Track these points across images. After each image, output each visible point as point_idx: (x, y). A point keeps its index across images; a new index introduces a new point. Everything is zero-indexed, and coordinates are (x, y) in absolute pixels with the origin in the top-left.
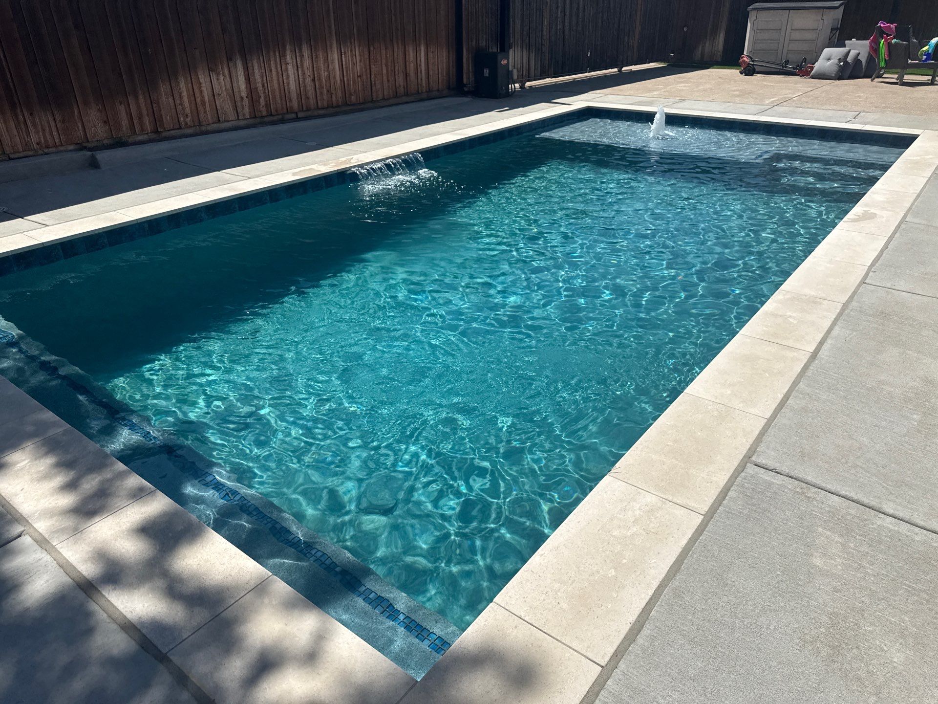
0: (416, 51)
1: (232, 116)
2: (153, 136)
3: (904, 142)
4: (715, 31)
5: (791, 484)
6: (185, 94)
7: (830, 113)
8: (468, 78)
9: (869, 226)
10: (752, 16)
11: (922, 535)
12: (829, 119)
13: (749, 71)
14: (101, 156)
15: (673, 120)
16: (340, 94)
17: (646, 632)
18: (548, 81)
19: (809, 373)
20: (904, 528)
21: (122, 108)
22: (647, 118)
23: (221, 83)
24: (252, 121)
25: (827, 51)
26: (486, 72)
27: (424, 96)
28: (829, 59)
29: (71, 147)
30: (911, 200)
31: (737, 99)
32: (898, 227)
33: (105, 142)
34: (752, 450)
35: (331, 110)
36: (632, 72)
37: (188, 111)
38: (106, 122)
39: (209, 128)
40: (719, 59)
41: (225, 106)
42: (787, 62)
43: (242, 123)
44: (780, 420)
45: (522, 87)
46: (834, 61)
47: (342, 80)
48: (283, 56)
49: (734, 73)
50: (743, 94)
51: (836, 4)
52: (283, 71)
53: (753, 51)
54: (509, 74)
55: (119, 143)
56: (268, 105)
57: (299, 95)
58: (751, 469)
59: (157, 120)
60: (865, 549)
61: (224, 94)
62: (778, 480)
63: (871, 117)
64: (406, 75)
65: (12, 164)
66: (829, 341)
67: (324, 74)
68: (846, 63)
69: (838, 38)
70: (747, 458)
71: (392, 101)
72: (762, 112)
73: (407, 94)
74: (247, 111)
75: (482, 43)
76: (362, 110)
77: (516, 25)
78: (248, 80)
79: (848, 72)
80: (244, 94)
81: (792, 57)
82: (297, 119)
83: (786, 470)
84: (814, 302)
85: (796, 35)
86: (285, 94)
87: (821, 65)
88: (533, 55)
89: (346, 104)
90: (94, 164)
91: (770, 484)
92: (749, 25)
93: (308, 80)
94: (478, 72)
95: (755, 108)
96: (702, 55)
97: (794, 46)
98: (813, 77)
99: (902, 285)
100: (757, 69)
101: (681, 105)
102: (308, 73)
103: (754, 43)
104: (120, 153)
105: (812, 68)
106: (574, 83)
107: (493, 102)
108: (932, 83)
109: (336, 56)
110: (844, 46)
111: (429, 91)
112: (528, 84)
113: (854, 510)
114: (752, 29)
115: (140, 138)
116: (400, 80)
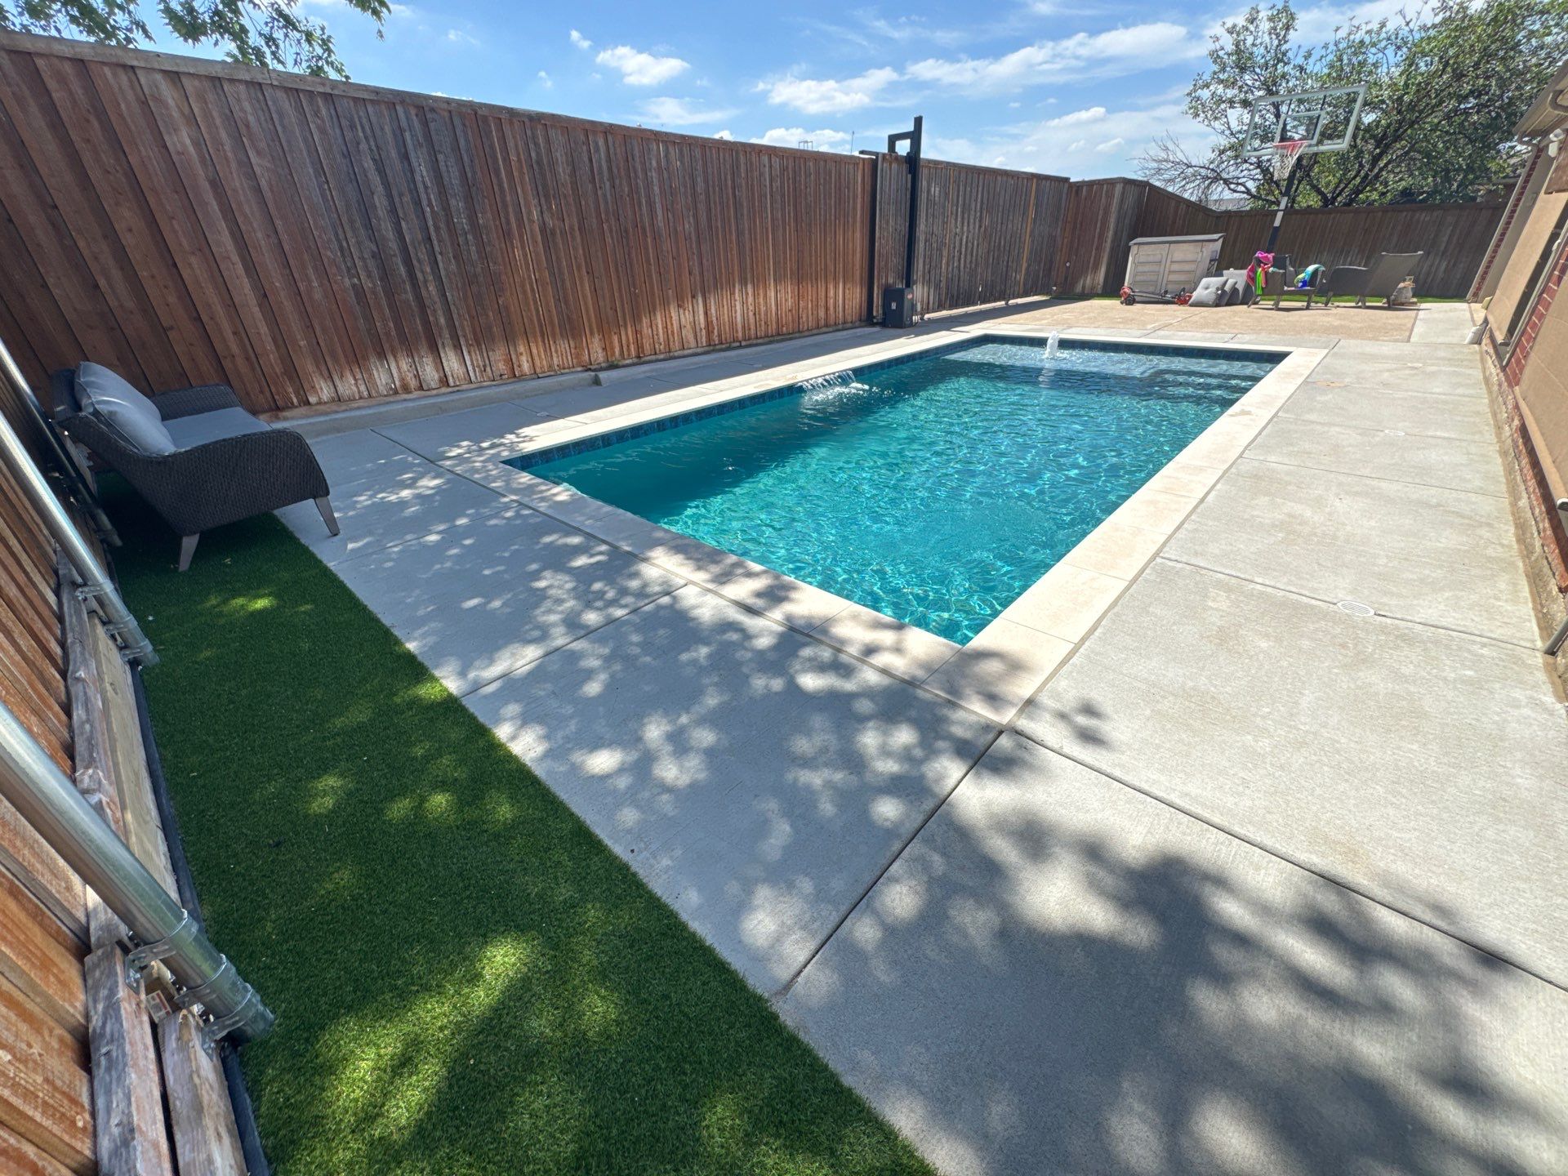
0: (836, 287)
1: (693, 344)
2: (635, 360)
4: (1096, 267)
5: (1188, 567)
6: (660, 326)
7: (1208, 335)
8: (877, 311)
9: (1245, 419)
10: (1134, 250)
12: (1205, 340)
13: (1130, 301)
14: (602, 375)
16: (774, 326)
18: (945, 313)
21: (615, 339)
23: (686, 318)
24: (707, 349)
25: (1205, 281)
26: (894, 306)
27: (840, 327)
28: (1207, 288)
29: (579, 369)
30: (1283, 401)
31: (1120, 326)
32: (1271, 420)
33: (603, 365)
35: (767, 340)
36: (1017, 305)
37: (662, 340)
38: (604, 349)
39: (676, 354)
40: (1100, 291)
41: (688, 334)
42: (1166, 292)
43: (699, 350)
45: (922, 319)
46: (1212, 289)
47: (777, 314)
48: (732, 294)
49: (1114, 303)
50: (1122, 320)
51: (1216, 236)
52: (732, 307)
53: (1134, 282)
54: (913, 306)
55: (612, 366)
56: (720, 335)
57: (744, 327)
59: (640, 348)
61: (688, 326)
63: (1247, 337)
64: (827, 309)
65: (541, 381)
66: (1213, 493)
67: (763, 309)
68: (1224, 292)
69: (1219, 266)
71: (815, 332)
72: (1144, 336)
73: (826, 325)
74: (704, 339)
75: (891, 281)
76: (791, 339)
77: (919, 265)
78: (706, 314)
79: (1227, 298)
80: (703, 326)
81: (1170, 287)
82: (740, 347)
83: (1184, 561)
84: (1200, 469)
85: (1175, 267)
86: (732, 324)
87: (1199, 293)
88: (932, 291)
89: (779, 334)
90: (597, 382)
92: (1130, 259)
93: (751, 314)
94: (886, 305)
95: (1136, 332)
96: (1084, 287)
97: (1173, 277)
98: (1192, 305)
100: (1137, 299)
101: (1069, 331)
102: (751, 308)
103: (1135, 275)
104: (614, 374)
105: (1190, 297)
106: (966, 315)
107: (900, 331)
108: (1307, 308)
109: (773, 294)
110: (1222, 275)
111: (845, 322)
112: (927, 316)
114: (1134, 262)
115: (628, 362)
116: (822, 314)
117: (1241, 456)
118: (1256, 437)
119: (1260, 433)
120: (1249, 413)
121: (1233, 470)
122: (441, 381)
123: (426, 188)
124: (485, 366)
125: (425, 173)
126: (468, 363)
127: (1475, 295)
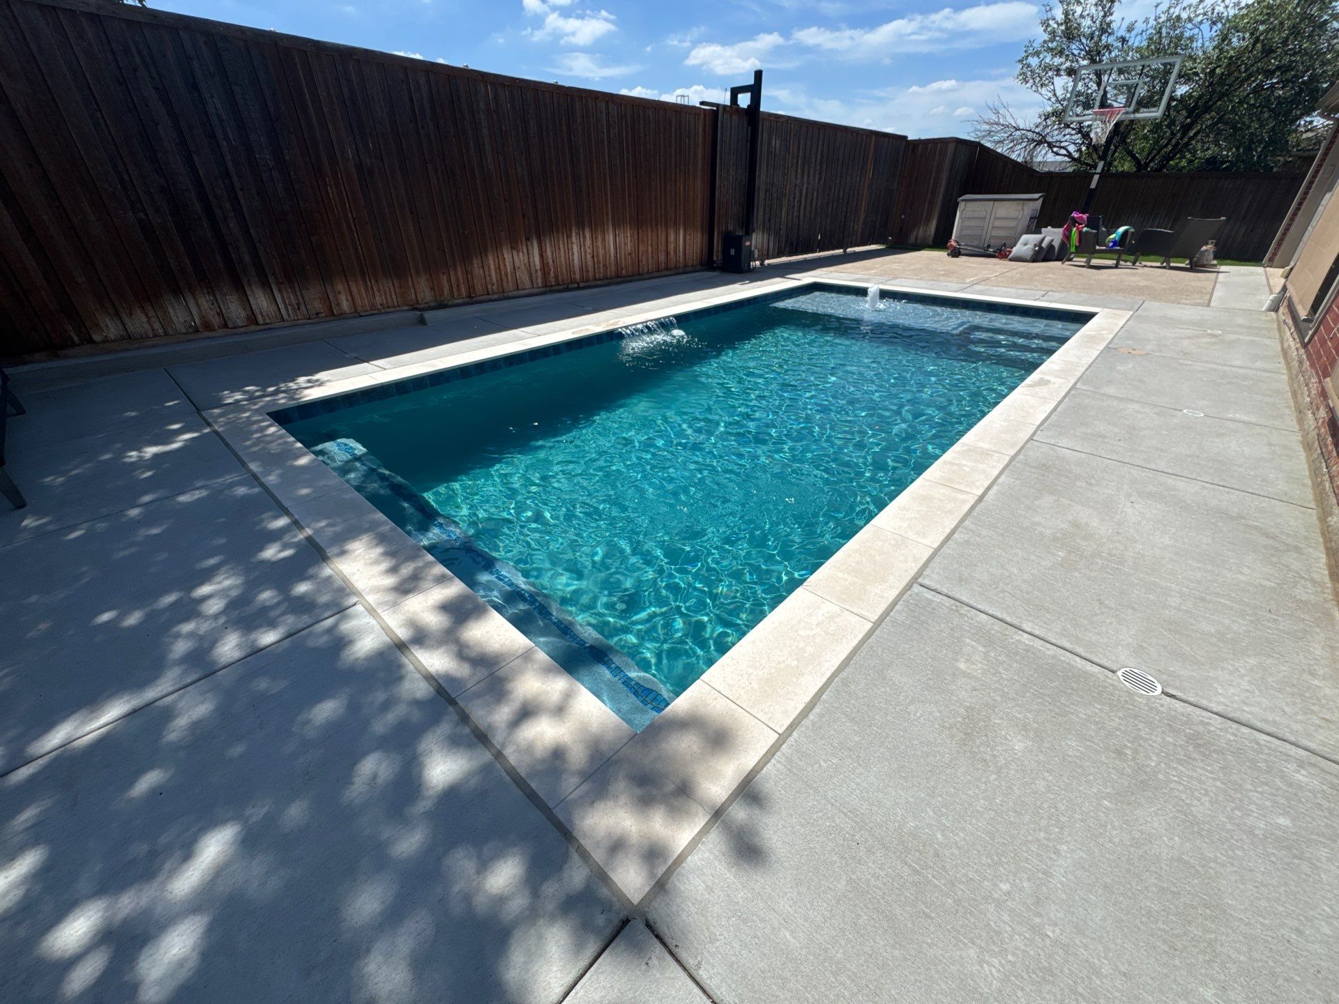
0: (677, 234)
1: (528, 285)
2: (467, 300)
3: (1082, 318)
4: (928, 221)
5: (948, 602)
6: (492, 267)
7: (1021, 292)
8: (717, 256)
9: (1043, 391)
10: (962, 206)
11: (1052, 650)
12: (1018, 297)
13: (956, 253)
14: (428, 315)
15: (884, 294)
16: (613, 268)
17: (817, 710)
18: (784, 259)
19: (975, 513)
20: (1038, 644)
21: (444, 279)
22: (862, 292)
23: (520, 258)
24: (542, 290)
25: (1025, 237)
26: (733, 252)
27: (681, 270)
28: (1026, 244)
29: (405, 308)
30: (1083, 370)
31: (942, 278)
32: (1068, 392)
33: (432, 304)
34: (920, 573)
35: (605, 282)
36: (855, 253)
37: (494, 280)
38: (432, 289)
39: (510, 294)
40: (931, 243)
41: (523, 276)
42: (989, 246)
43: (535, 291)
44: (945, 550)
45: (762, 264)
46: (1030, 246)
47: (616, 257)
48: (569, 237)
49: (940, 255)
50: (948, 274)
51: (1036, 196)
52: (570, 250)
53: (960, 236)
54: (751, 253)
55: (442, 306)
56: (556, 277)
57: (581, 269)
58: (916, 588)
59: (471, 288)
60: (1002, 658)
61: (523, 267)
62: (938, 598)
63: (1057, 295)
64: (667, 253)
65: (361, 320)
66: (995, 487)
67: (601, 252)
68: (1041, 248)
69: (1036, 225)
70: (914, 580)
71: (655, 274)
72: (962, 290)
73: (667, 269)
74: (540, 280)
75: (731, 228)
76: (630, 281)
77: (759, 214)
78: (541, 256)
79: (1043, 255)
80: (538, 267)
81: (993, 242)
82: (579, 288)
83: (945, 591)
84: (986, 454)
85: (998, 223)
86: (570, 266)
87: (1017, 250)
88: (772, 238)
89: (618, 277)
90: (422, 321)
91: (930, 601)
92: (958, 214)
93: (589, 257)
94: (725, 251)
95: (956, 286)
96: (916, 238)
97: (995, 233)
98: (1011, 260)
99: (1064, 442)
100: (962, 252)
101: (893, 282)
102: (589, 251)
103: (962, 230)
104: (441, 314)
105: (1010, 252)
106: (805, 261)
107: (737, 276)
108: (1116, 267)
109: (611, 238)
110: (1040, 233)
111: (686, 266)
112: (767, 262)
113: (998, 626)
114: (961, 217)
115: (458, 301)
116: (662, 258)
117: (1031, 438)
118: (1051, 413)
119: (1055, 409)
120: (1047, 382)
121: (1021, 457)
122: (248, 318)
123: (221, 121)
124: (298, 304)
125: (219, 106)
126: (279, 301)
127: (1271, 260)
